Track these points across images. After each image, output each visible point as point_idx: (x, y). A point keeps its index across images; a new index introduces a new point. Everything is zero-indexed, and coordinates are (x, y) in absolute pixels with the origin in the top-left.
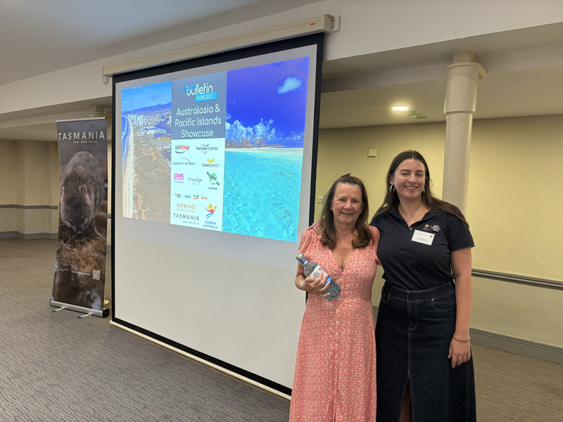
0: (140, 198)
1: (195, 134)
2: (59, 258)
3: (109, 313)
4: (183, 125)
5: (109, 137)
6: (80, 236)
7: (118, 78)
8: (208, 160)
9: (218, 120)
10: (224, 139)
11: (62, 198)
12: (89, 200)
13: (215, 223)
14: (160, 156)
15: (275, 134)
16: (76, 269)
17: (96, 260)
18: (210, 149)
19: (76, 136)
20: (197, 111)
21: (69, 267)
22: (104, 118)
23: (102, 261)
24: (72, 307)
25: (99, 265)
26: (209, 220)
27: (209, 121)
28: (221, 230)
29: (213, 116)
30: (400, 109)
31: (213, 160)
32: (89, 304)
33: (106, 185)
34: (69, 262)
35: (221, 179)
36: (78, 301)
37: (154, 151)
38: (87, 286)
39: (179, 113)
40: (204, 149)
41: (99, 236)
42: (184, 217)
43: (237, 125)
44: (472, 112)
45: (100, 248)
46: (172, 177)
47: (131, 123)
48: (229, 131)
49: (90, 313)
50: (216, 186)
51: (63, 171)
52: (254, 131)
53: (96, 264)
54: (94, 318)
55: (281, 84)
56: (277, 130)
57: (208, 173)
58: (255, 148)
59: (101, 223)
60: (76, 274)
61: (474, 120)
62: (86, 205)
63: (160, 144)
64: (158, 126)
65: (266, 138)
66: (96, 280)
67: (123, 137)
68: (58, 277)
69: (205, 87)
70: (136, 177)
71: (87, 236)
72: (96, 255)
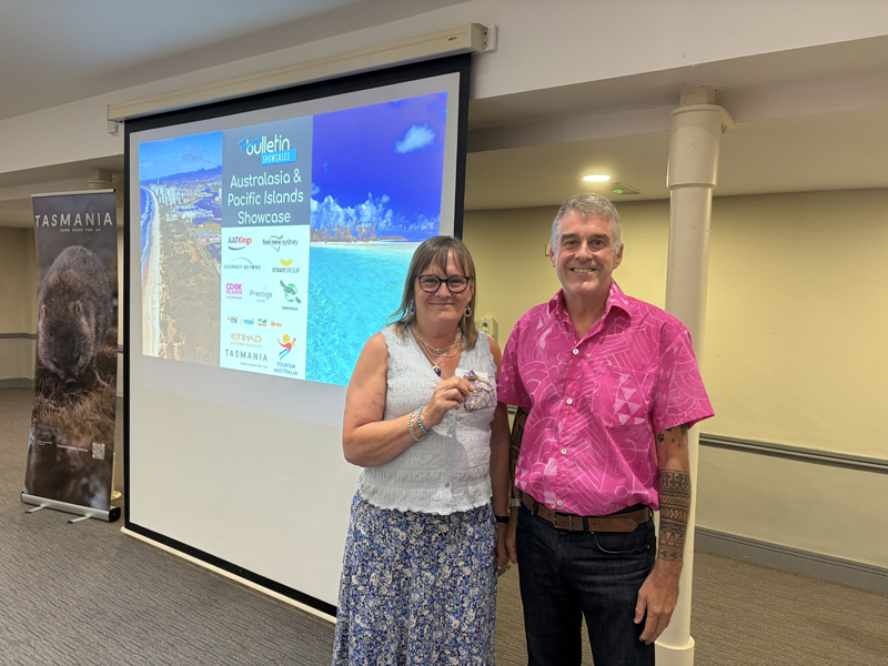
0: (170, 324)
1: (261, 218)
2: (37, 423)
3: (119, 513)
4: (240, 202)
5: (120, 221)
6: (71, 386)
7: (134, 124)
8: (282, 261)
9: (298, 196)
10: (309, 226)
11: (41, 323)
12: (87, 326)
13: (294, 366)
14: (204, 254)
15: (392, 219)
16: (64, 441)
17: (98, 426)
18: (285, 243)
19: (65, 220)
20: (264, 181)
21: (53, 438)
22: (112, 190)
23: (108, 428)
24: (58, 505)
25: (104, 434)
26: (283, 361)
27: (282, 198)
28: (304, 378)
29: (289, 188)
30: (597, 179)
31: (290, 261)
32: (86, 498)
33: (114, 302)
34: (53, 429)
35: (303, 293)
36: (68, 495)
37: (194, 246)
38: (82, 469)
39: (234, 183)
40: (275, 242)
41: (103, 387)
42: (243, 355)
43: (329, 203)
44: (711, 186)
45: (105, 407)
46: (224, 289)
47: (155, 199)
48: (315, 213)
49: (88, 515)
50: (295, 304)
51: (42, 278)
52: (358, 215)
53: (99, 432)
54: (94, 523)
55: (402, 137)
56: (395, 213)
57: (281, 282)
58: (359, 242)
59: (108, 366)
60: (64, 450)
61: (714, 198)
62: (81, 335)
63: (203, 235)
64: (201, 205)
65: (377, 227)
66: (98, 460)
67: (142, 222)
68: (34, 454)
69: (276, 141)
70: (164, 289)
71: (84, 386)
72: (99, 418)
